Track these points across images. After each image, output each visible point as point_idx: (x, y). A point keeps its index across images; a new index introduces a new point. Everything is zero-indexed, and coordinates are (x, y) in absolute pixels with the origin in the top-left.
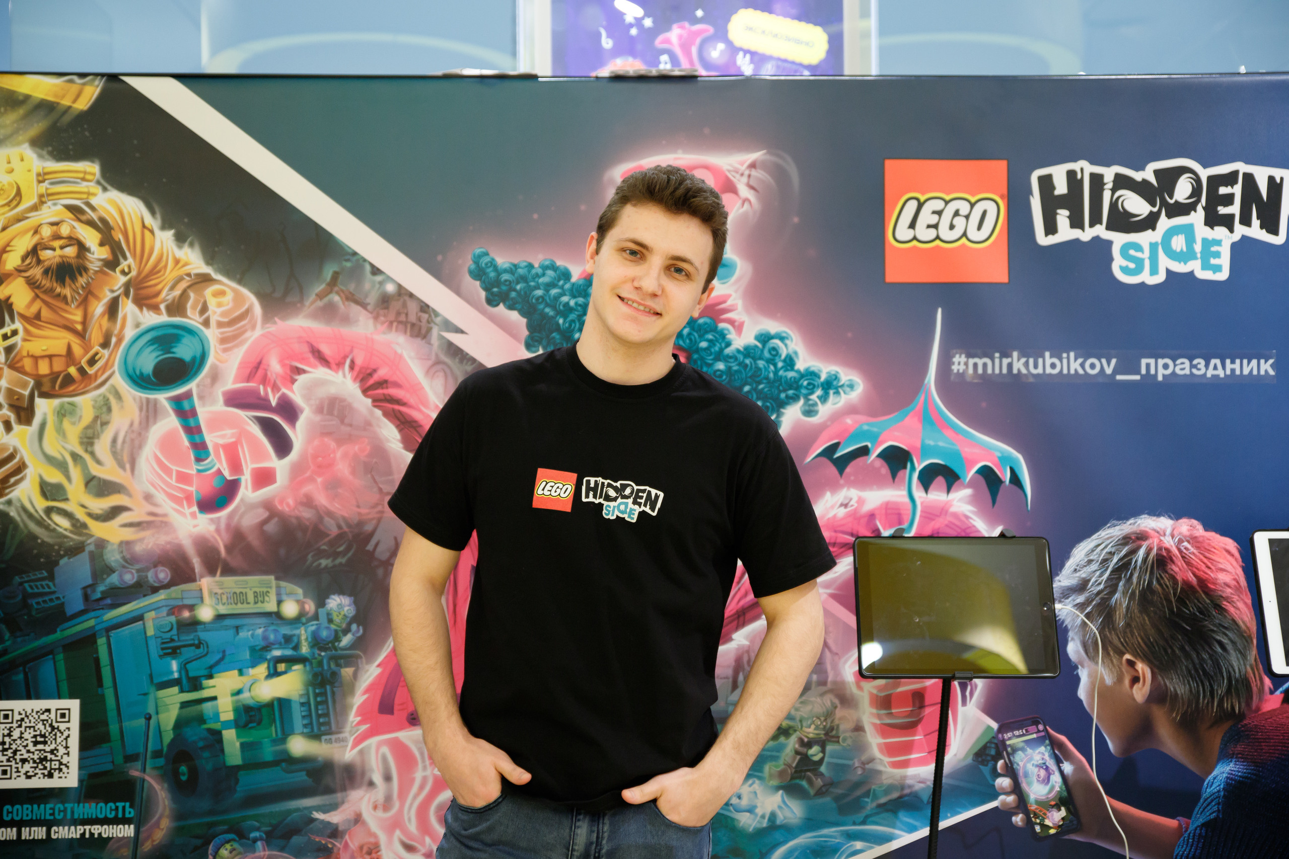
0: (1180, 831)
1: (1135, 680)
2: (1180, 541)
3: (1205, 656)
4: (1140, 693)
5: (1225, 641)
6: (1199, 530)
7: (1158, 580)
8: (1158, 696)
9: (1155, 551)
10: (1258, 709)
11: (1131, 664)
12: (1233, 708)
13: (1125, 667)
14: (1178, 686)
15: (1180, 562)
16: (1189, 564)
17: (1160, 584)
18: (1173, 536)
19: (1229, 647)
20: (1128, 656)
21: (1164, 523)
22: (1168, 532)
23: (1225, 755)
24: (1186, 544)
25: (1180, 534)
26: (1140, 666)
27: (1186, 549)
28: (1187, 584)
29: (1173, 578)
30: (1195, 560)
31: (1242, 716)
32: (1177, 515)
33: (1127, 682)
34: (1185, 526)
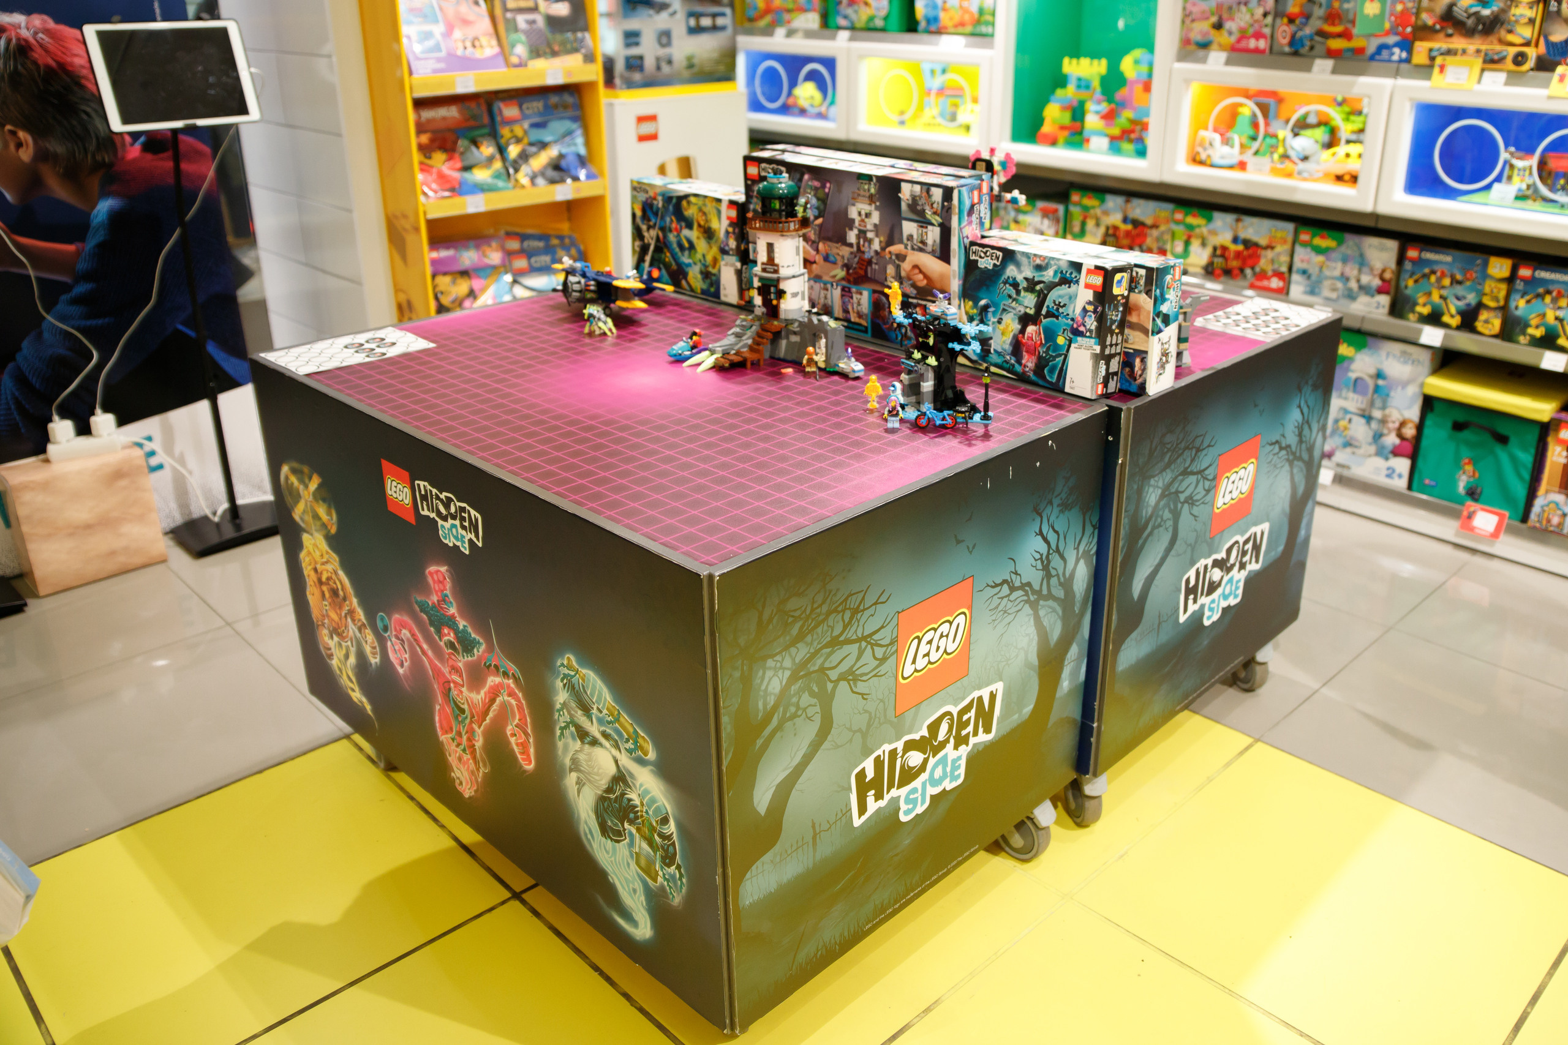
0: (78, 253)
1: (19, 145)
2: (36, 33)
3: (75, 123)
4: (26, 155)
5: (88, 110)
6: (51, 24)
7: (22, 65)
8: (42, 156)
9: (14, 40)
10: (123, 158)
11: (13, 133)
12: (104, 159)
13: (9, 137)
14: (57, 147)
15: (39, 50)
16: (46, 50)
17: (25, 69)
18: (28, 29)
19: (93, 114)
20: (8, 127)
21: (18, 18)
22: (23, 25)
23: (104, 194)
24: (40, 35)
25: (34, 27)
26: (22, 134)
27: (43, 39)
28: (48, 67)
29: (35, 63)
30: (51, 48)
31: (111, 165)
32: (28, 11)
33: (12, 147)
34: (37, 20)
